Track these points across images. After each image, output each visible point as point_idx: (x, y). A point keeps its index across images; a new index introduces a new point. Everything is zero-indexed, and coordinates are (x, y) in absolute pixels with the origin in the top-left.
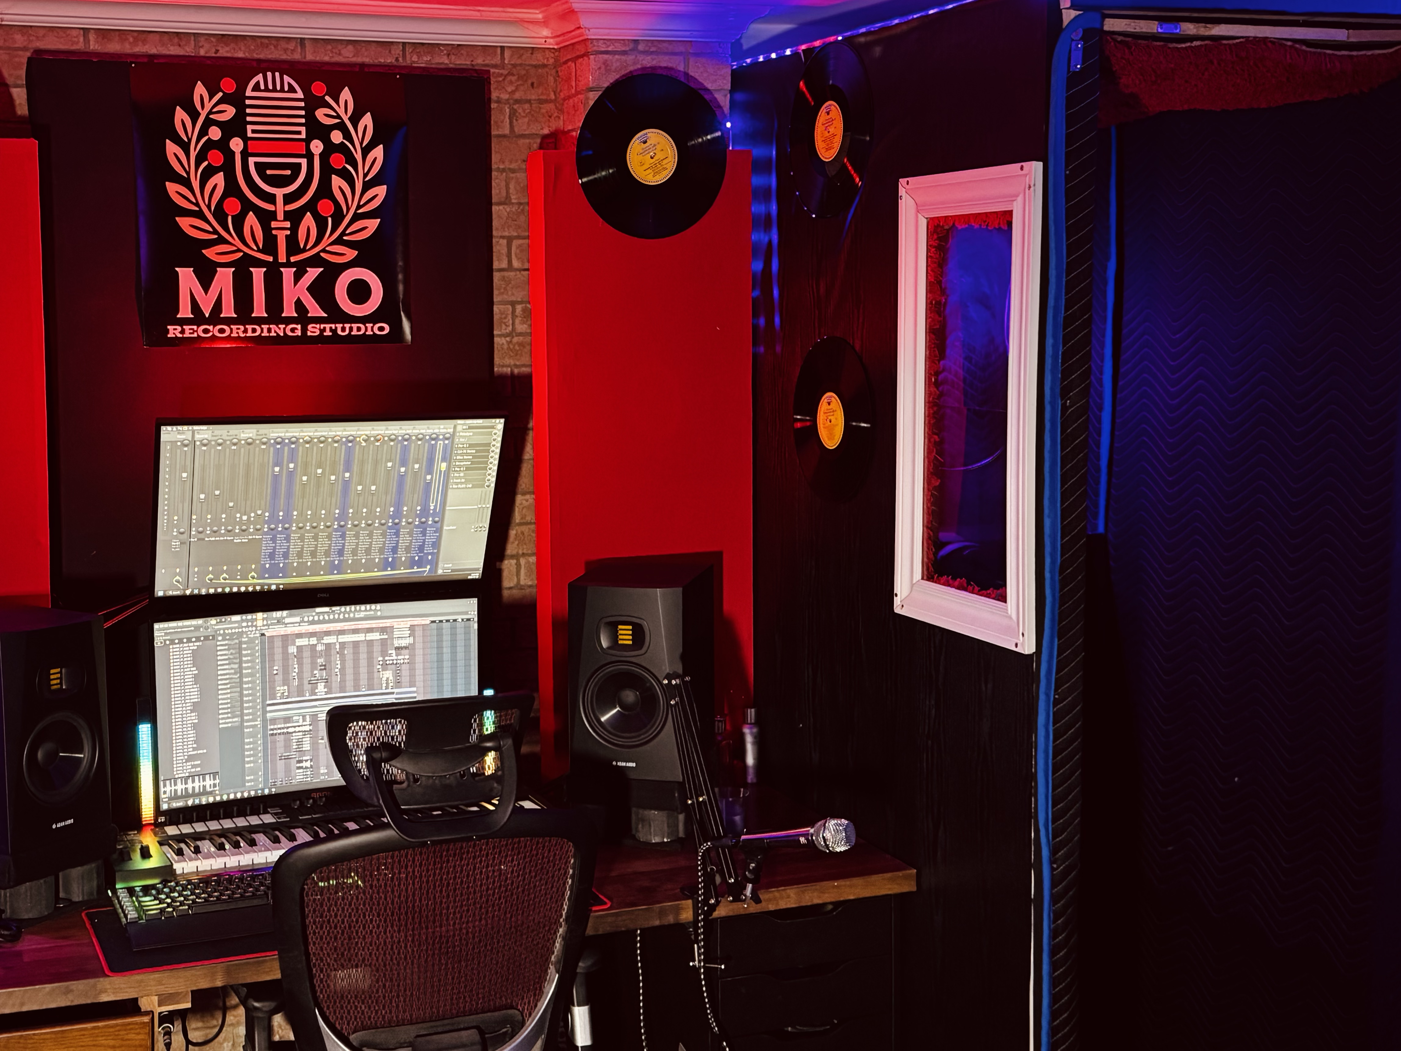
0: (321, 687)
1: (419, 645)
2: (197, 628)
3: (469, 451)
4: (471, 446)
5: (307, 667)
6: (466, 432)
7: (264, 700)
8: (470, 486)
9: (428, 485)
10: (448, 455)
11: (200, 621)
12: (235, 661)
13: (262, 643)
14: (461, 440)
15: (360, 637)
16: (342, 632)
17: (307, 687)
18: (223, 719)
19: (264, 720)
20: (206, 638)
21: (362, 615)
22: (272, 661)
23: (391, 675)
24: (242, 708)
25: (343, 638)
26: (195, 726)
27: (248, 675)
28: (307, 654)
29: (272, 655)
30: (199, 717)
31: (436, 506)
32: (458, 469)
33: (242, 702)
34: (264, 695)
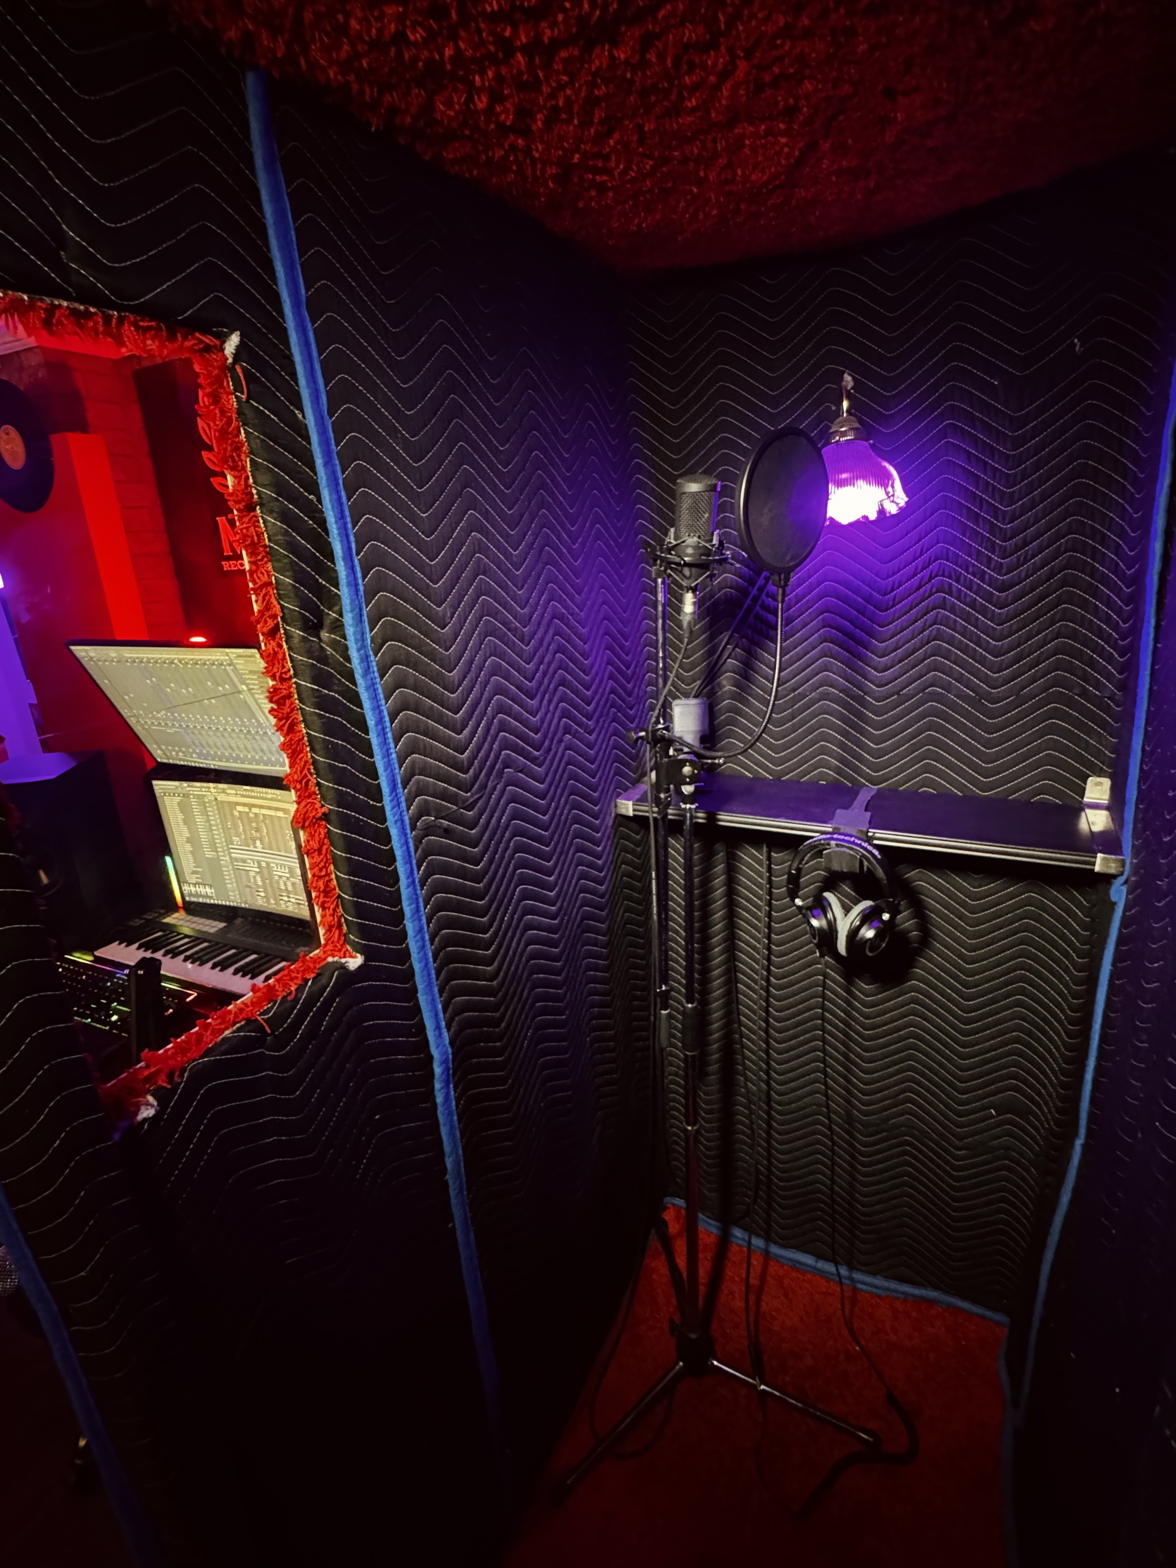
0: (258, 843)
2: (177, 787)
5: (247, 828)
6: (238, 660)
7: (227, 845)
11: (177, 783)
12: (204, 814)
13: (217, 804)
15: (272, 813)
16: (261, 807)
17: (250, 842)
18: (206, 851)
19: (231, 858)
20: (184, 795)
21: (270, 796)
22: (226, 818)
24: (216, 847)
25: (264, 811)
26: (192, 852)
27: (214, 825)
28: (245, 819)
29: (225, 815)
30: (192, 846)
33: (215, 843)
34: (226, 841)
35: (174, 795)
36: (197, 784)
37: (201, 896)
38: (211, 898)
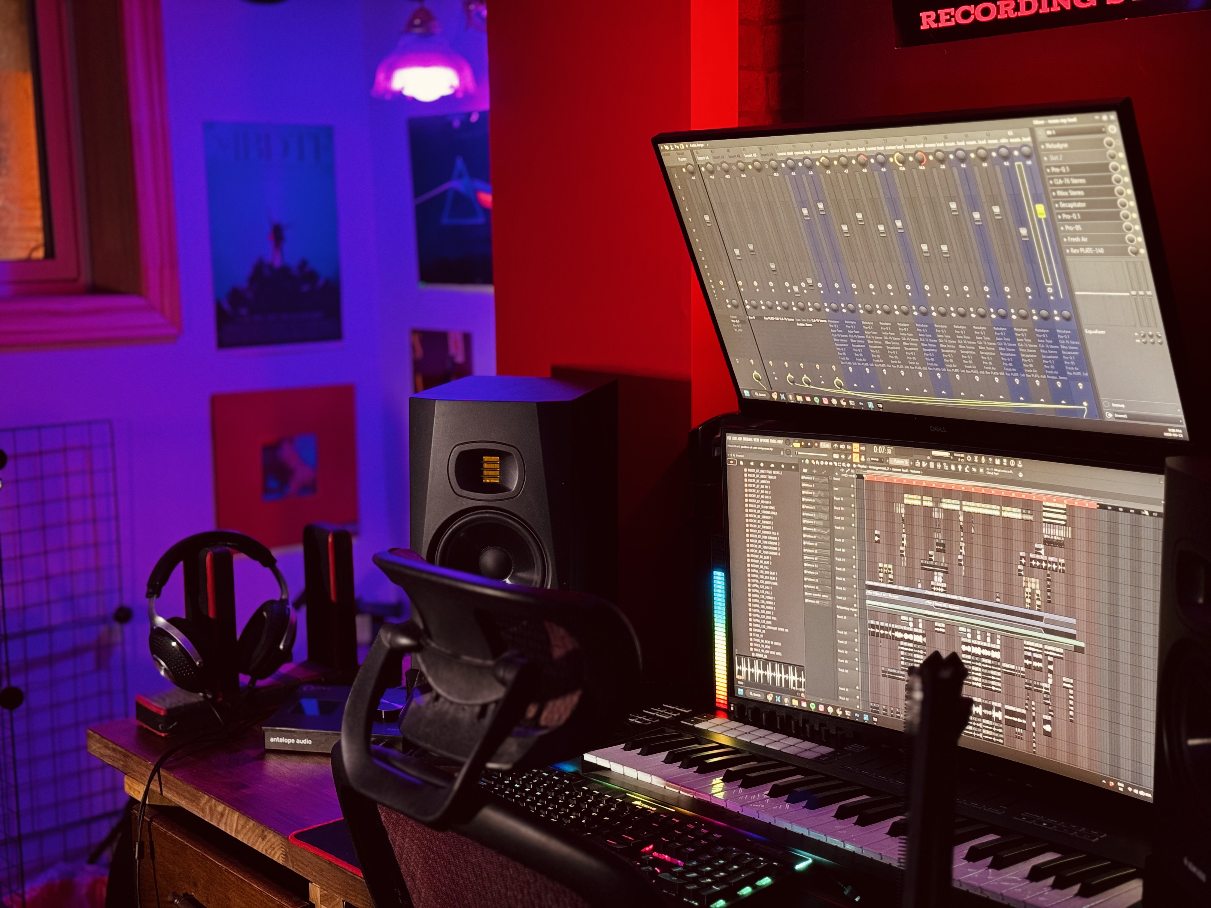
0: (938, 578)
1: (1080, 545)
2: (777, 449)
3: (1075, 181)
4: (1075, 170)
5: (919, 542)
6: (1055, 142)
7: (862, 580)
8: (1101, 251)
9: (1028, 246)
10: (1040, 189)
11: (780, 441)
12: (824, 509)
13: (859, 489)
14: (1054, 158)
15: (992, 510)
16: (968, 496)
17: (920, 574)
18: (809, 590)
20: (788, 466)
21: (996, 472)
22: (872, 520)
23: (1038, 586)
24: (834, 583)
25: (971, 507)
27: (841, 534)
28: (919, 521)
29: (872, 510)
30: (780, 579)
31: (1055, 287)
32: (1068, 217)
33: (834, 574)
34: (861, 570)
35: (767, 467)
36: (825, 445)
37: (773, 688)
38: (794, 694)
